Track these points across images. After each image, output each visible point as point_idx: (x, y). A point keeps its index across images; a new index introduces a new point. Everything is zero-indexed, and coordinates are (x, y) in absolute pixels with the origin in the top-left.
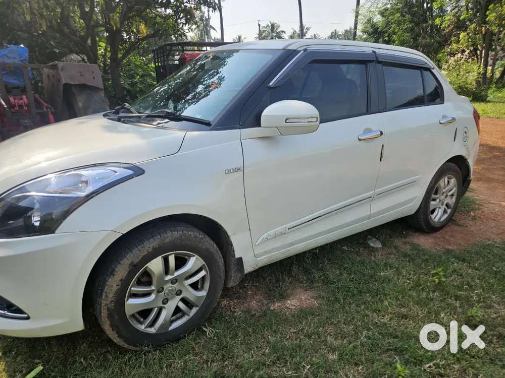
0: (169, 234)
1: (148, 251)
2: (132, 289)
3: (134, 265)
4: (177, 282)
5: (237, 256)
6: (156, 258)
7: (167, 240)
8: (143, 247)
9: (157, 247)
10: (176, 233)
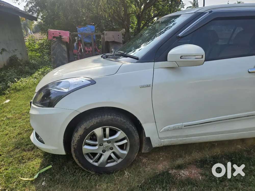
0: (106, 116)
1: (94, 124)
2: (86, 141)
3: (87, 129)
4: (110, 143)
5: (147, 136)
6: (98, 128)
7: (104, 120)
8: (92, 121)
9: (99, 122)
10: (110, 116)
